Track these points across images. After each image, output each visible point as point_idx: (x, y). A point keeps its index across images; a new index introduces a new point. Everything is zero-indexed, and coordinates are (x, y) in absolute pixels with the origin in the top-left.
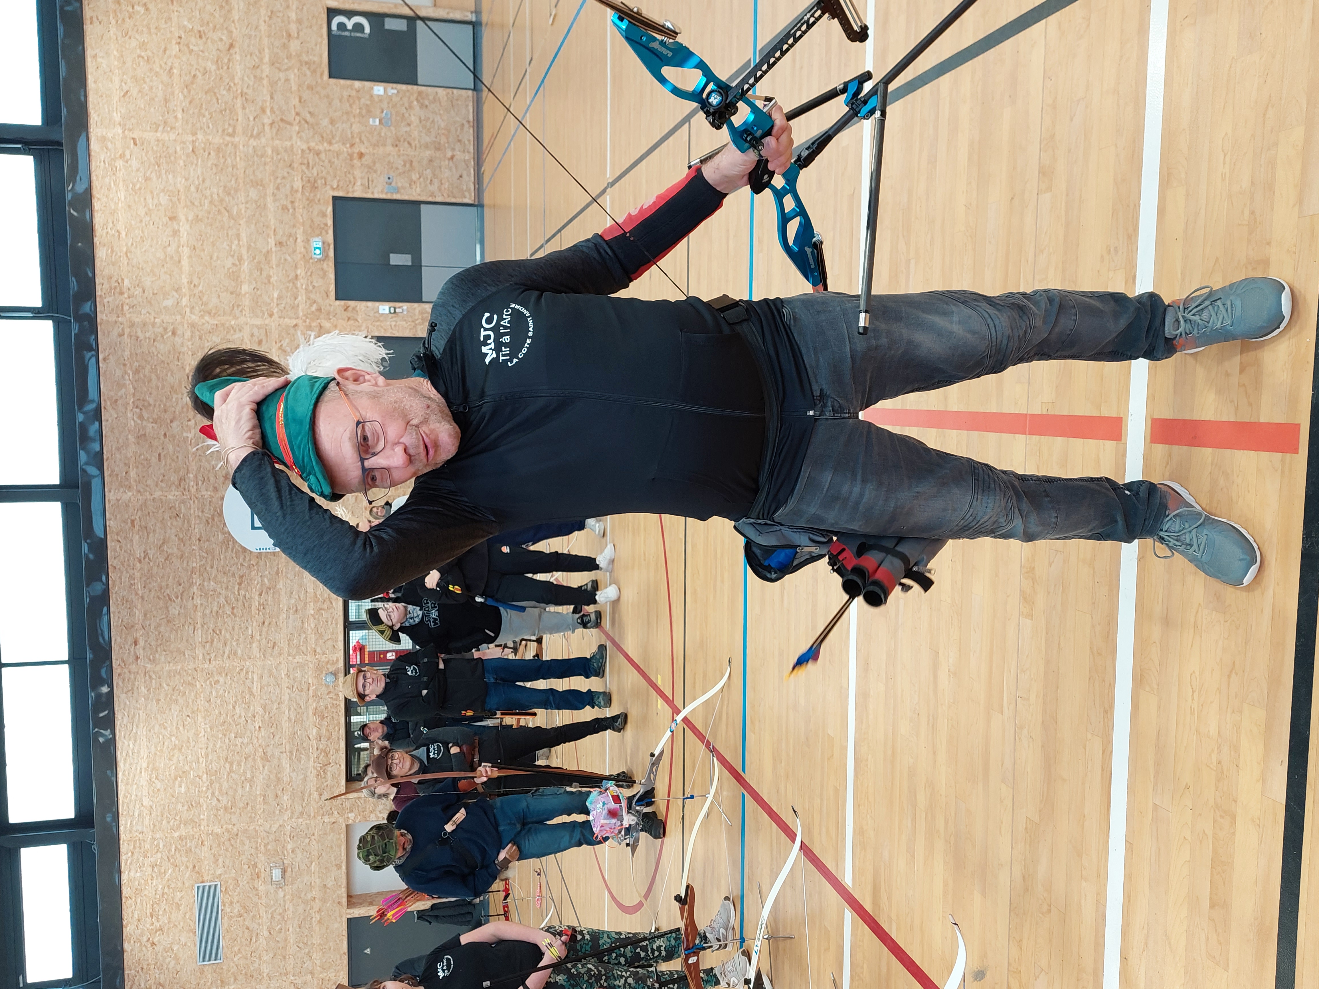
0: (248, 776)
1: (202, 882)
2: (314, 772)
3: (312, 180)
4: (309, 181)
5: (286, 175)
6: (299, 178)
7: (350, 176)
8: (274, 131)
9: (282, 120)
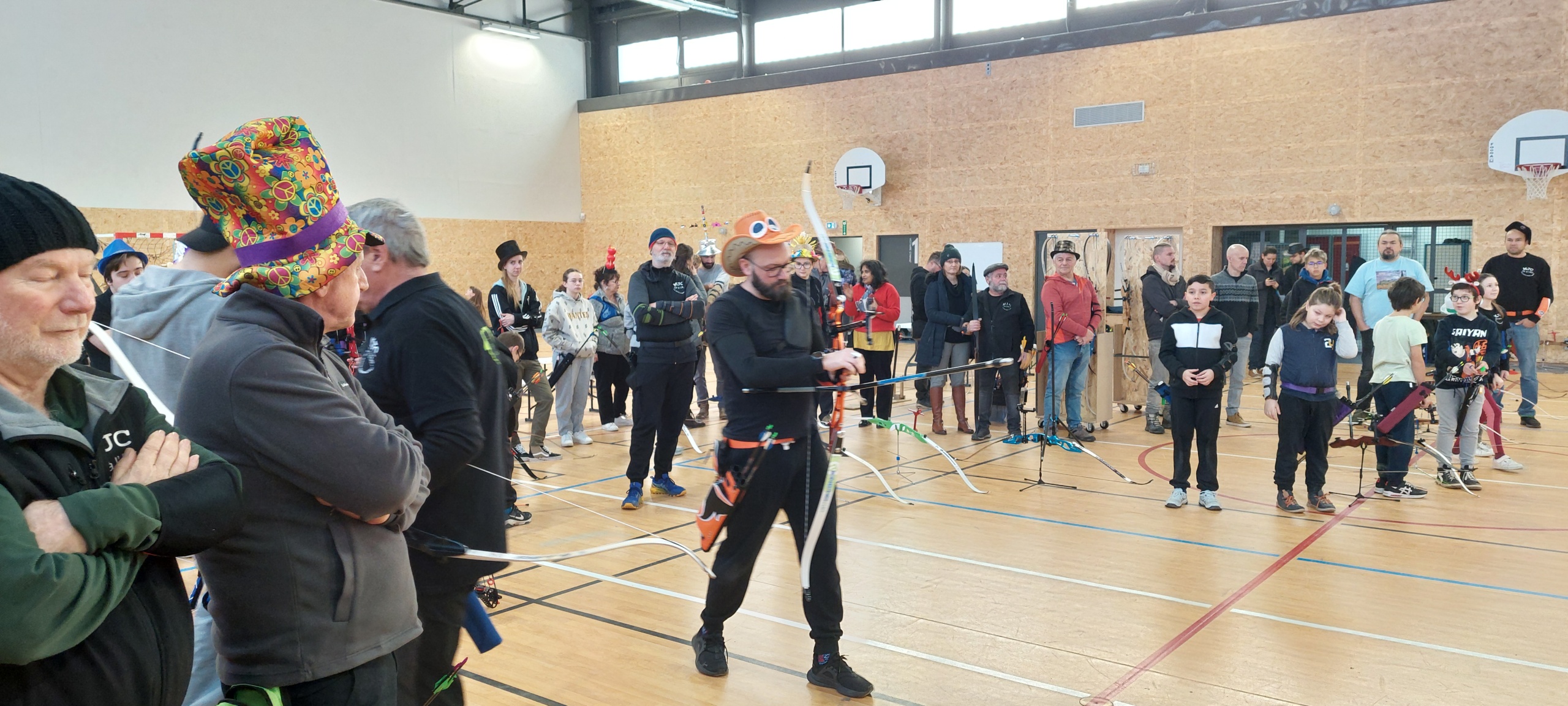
0: (1242, 140)
1: (1145, 107)
2: (1237, 198)
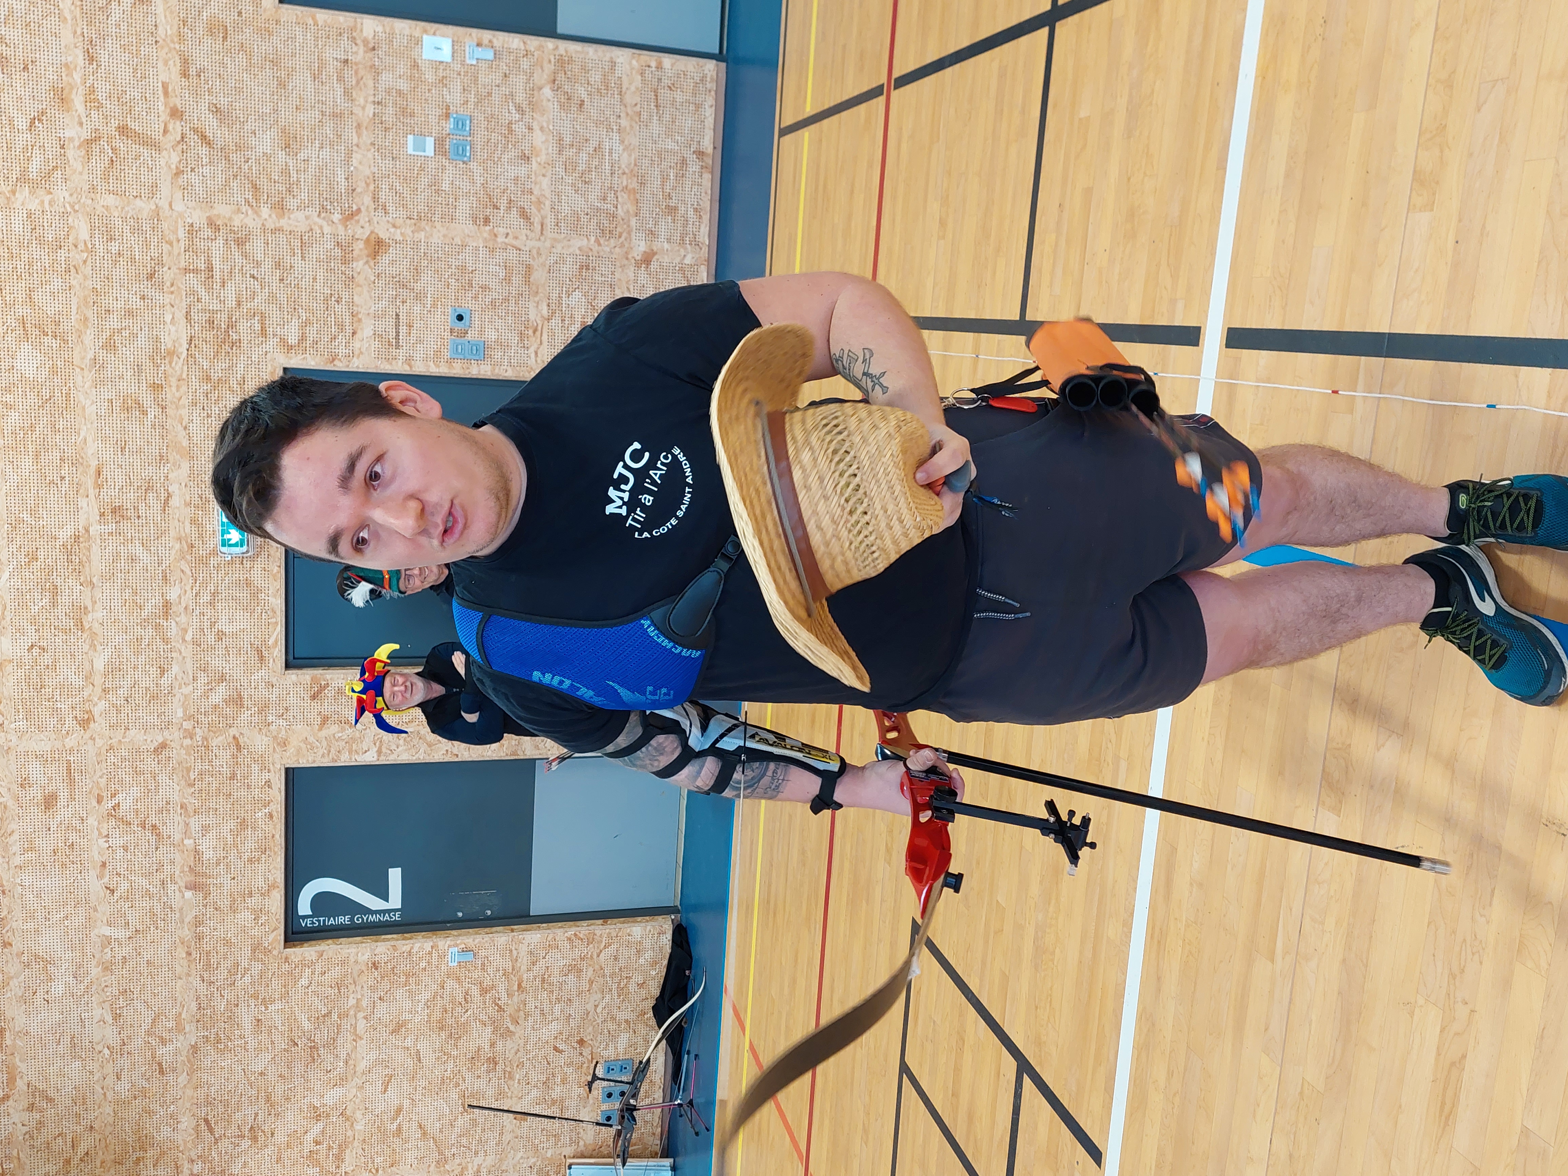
3: (221, 320)
4: (211, 322)
5: (136, 302)
6: (180, 315)
7: (341, 309)
8: (99, 164)
9: (123, 130)
